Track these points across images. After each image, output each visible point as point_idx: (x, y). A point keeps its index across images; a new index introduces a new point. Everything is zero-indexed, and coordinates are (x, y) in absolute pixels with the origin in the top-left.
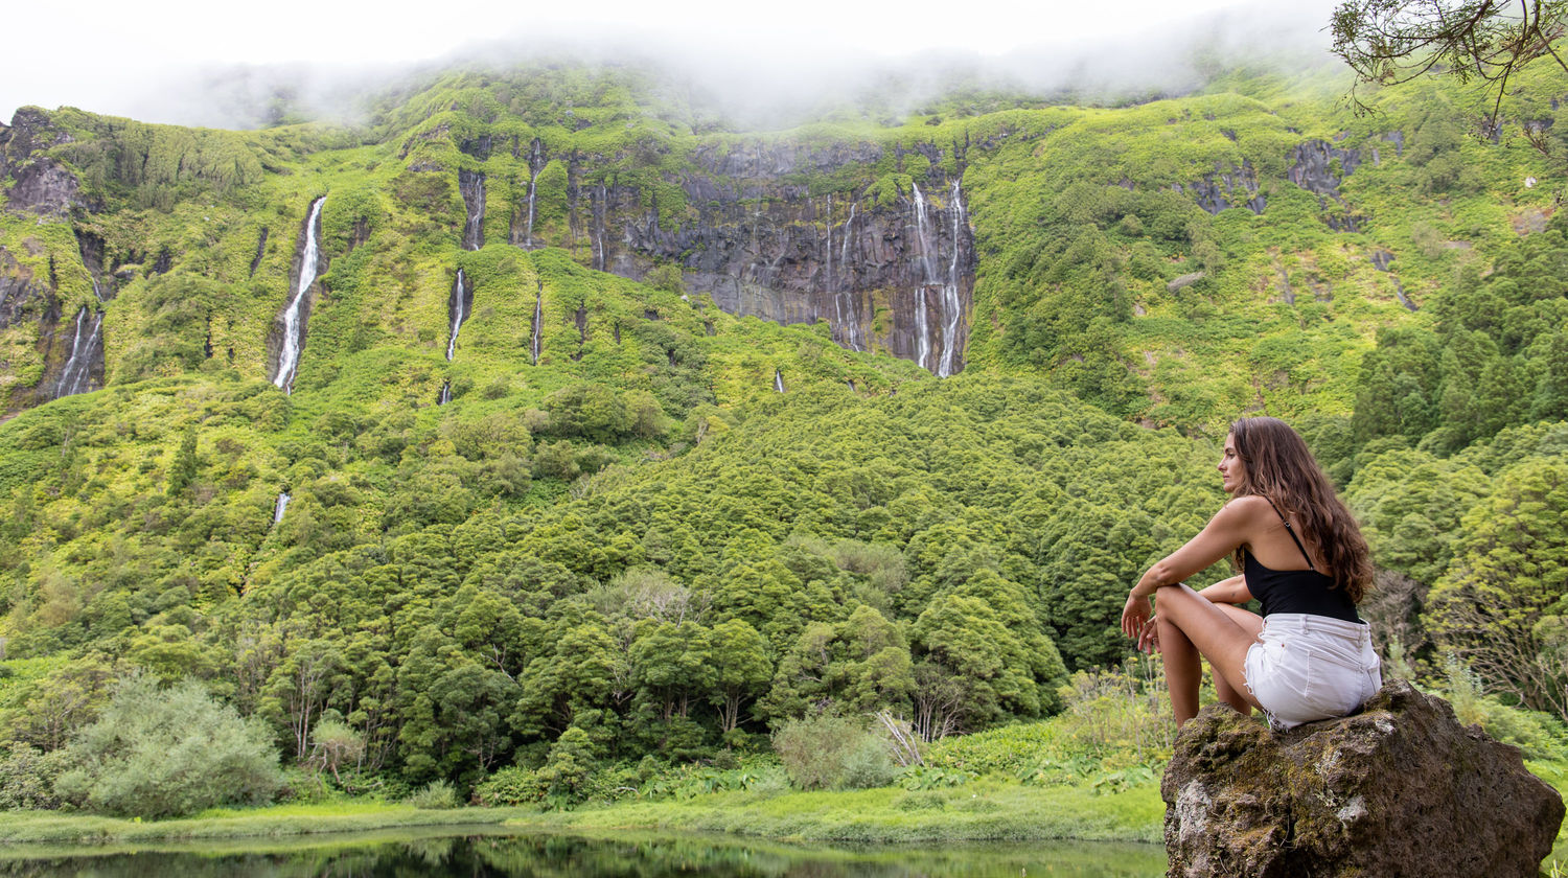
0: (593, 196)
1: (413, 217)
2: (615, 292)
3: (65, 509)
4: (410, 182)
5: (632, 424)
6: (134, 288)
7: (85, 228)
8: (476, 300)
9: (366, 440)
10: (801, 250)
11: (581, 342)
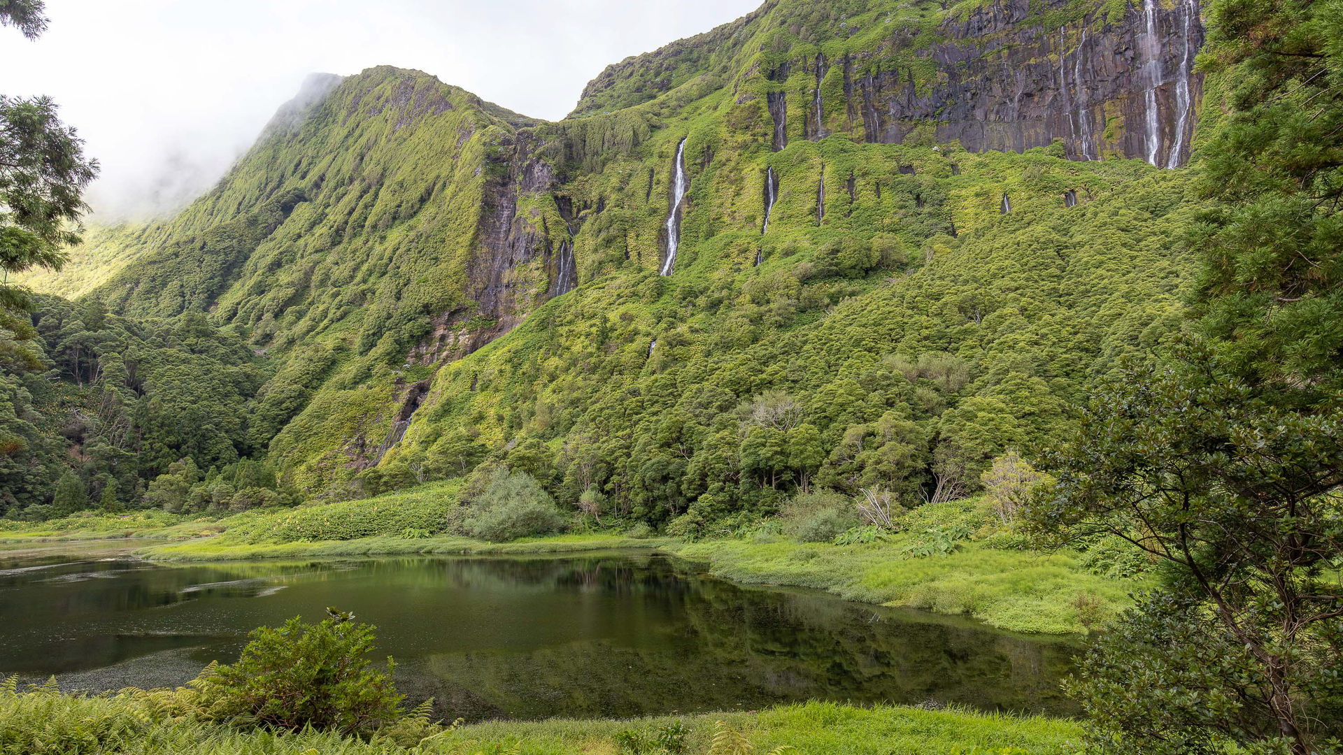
0: (863, 86)
1: (740, 138)
2: (877, 158)
3: (553, 362)
4: (737, 112)
5: (876, 260)
6: (586, 227)
7: (559, 194)
8: (781, 187)
9: (702, 301)
10: (1037, 84)
11: (851, 203)
